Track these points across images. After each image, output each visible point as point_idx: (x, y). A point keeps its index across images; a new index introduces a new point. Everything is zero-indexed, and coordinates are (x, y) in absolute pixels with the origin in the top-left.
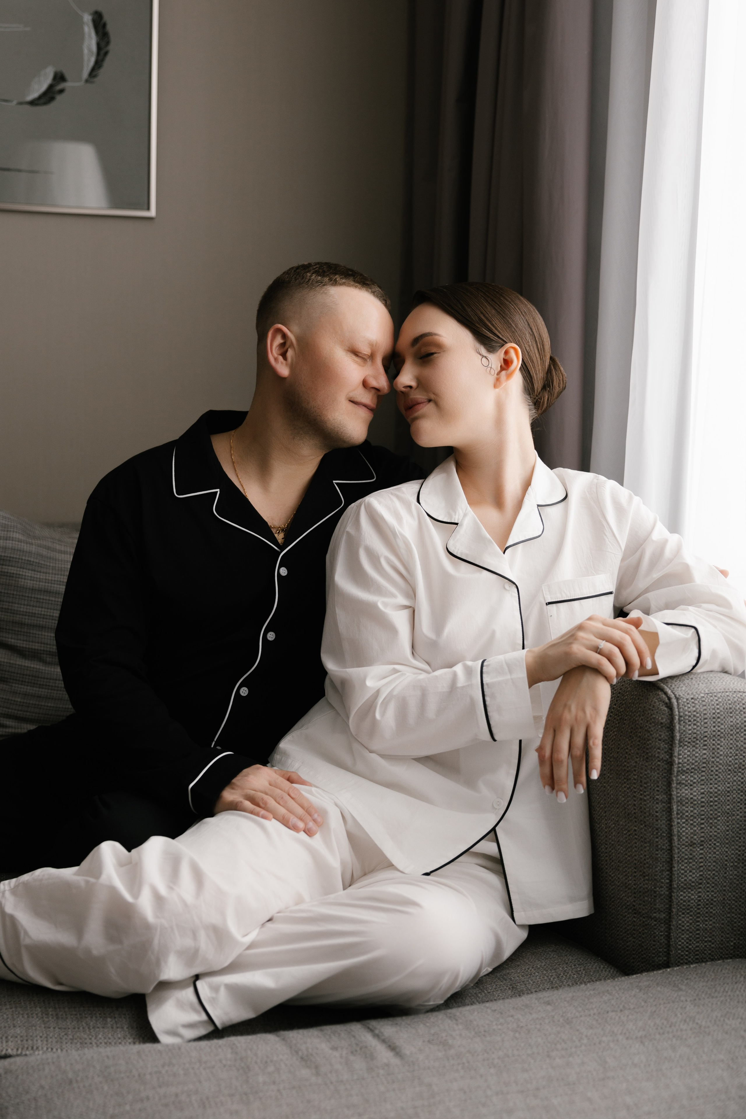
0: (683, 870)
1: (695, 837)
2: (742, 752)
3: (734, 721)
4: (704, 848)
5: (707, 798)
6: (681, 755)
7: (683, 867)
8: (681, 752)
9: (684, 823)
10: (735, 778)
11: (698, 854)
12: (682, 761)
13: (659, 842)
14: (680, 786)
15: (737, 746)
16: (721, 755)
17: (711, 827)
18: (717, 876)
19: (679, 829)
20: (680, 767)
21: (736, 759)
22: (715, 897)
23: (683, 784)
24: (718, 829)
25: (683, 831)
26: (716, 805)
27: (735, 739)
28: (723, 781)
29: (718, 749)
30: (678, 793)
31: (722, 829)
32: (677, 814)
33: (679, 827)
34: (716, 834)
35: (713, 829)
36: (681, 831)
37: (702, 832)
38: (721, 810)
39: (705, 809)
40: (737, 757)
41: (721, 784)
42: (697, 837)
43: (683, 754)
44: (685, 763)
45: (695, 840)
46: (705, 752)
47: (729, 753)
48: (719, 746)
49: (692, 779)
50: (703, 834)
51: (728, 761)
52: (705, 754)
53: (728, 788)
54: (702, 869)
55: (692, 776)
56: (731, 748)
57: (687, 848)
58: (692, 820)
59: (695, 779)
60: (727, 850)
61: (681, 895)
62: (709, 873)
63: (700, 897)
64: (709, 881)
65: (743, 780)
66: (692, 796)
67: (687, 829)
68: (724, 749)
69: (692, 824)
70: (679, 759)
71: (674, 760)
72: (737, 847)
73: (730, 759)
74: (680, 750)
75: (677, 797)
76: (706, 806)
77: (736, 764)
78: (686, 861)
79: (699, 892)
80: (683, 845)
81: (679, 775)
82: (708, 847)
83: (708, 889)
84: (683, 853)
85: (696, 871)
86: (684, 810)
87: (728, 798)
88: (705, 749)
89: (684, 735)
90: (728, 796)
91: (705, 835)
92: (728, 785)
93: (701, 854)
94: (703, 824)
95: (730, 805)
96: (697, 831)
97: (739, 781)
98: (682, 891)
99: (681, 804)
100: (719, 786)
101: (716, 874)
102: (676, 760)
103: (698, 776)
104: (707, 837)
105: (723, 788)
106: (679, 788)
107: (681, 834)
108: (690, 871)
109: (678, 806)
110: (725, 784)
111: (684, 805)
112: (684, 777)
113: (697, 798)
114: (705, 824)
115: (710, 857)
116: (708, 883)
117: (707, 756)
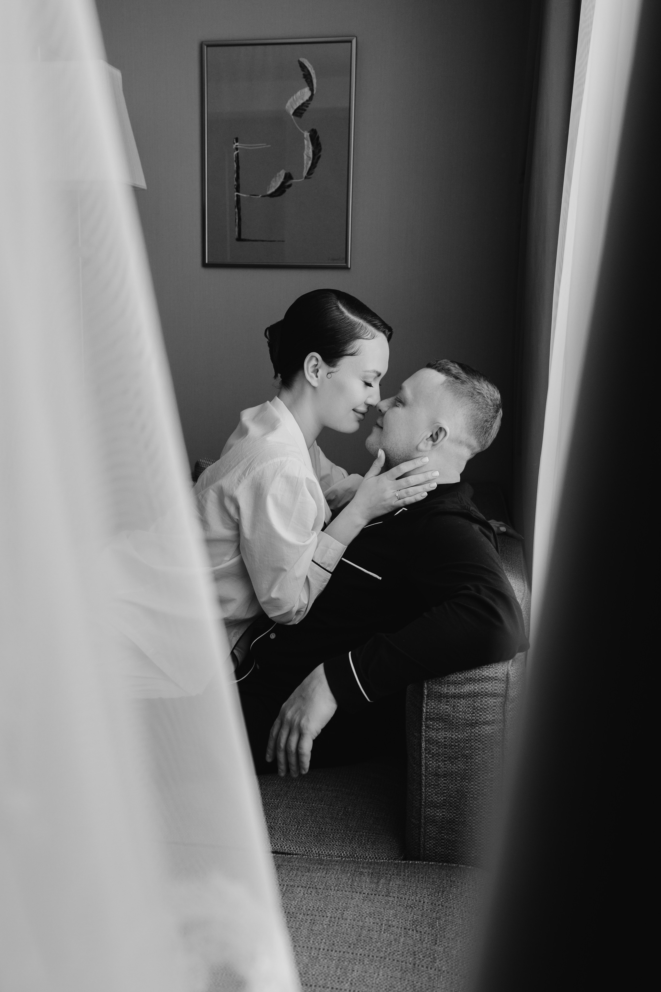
0: (430, 792)
1: (440, 770)
2: (479, 711)
3: (472, 687)
4: (447, 779)
5: (449, 742)
6: (428, 706)
7: (430, 791)
8: (429, 704)
9: (430, 757)
10: (473, 731)
11: (442, 783)
12: (429, 711)
13: (415, 768)
14: (429, 729)
15: (474, 706)
16: (460, 711)
17: (452, 765)
18: (458, 802)
19: (427, 761)
20: (428, 715)
21: (473, 716)
22: (457, 818)
23: (430, 728)
24: (459, 767)
25: (430, 764)
26: (456, 749)
27: (473, 700)
28: (463, 731)
29: (458, 706)
30: (427, 734)
31: (462, 768)
32: (425, 750)
33: (427, 760)
34: (457, 770)
35: (454, 767)
36: (428, 763)
37: (445, 768)
38: (461, 753)
39: (448, 750)
40: (474, 715)
41: (461, 733)
42: (441, 771)
43: (430, 705)
44: (432, 713)
45: (439, 772)
46: (446, 706)
47: (467, 710)
48: (459, 704)
49: (438, 725)
50: (446, 769)
51: (466, 717)
52: (447, 708)
53: (467, 737)
54: (445, 795)
55: (437, 724)
56: (469, 707)
57: (433, 777)
58: (437, 757)
59: (439, 726)
60: (467, 784)
61: (428, 811)
62: (452, 799)
63: (443, 815)
64: (452, 805)
65: (480, 733)
66: (437, 739)
67: (433, 763)
68: (463, 707)
69: (437, 760)
70: (427, 709)
71: (423, 709)
72: (476, 783)
73: (468, 715)
74: (429, 702)
75: (426, 737)
76: (448, 748)
77: (473, 720)
78: (433, 786)
79: (443, 812)
80: (430, 774)
81: (428, 721)
82: (450, 779)
83: (451, 811)
84: (430, 780)
85: (440, 796)
86: (431, 748)
87: (467, 745)
88: (446, 705)
89: (431, 692)
90: (467, 743)
91: (448, 770)
92: (467, 735)
93: (445, 783)
94: (446, 761)
95: (469, 750)
96: (441, 766)
97: (477, 733)
98: (429, 808)
99: (429, 742)
100: (459, 734)
101: (458, 801)
102: (424, 709)
103: (442, 724)
104: (449, 771)
105: (462, 736)
106: (427, 731)
107: (428, 766)
108: (436, 795)
109: (426, 744)
110: (464, 733)
111: (431, 744)
112: (431, 723)
113: (441, 741)
114: (448, 761)
115: (452, 787)
116: (451, 806)
117: (449, 710)
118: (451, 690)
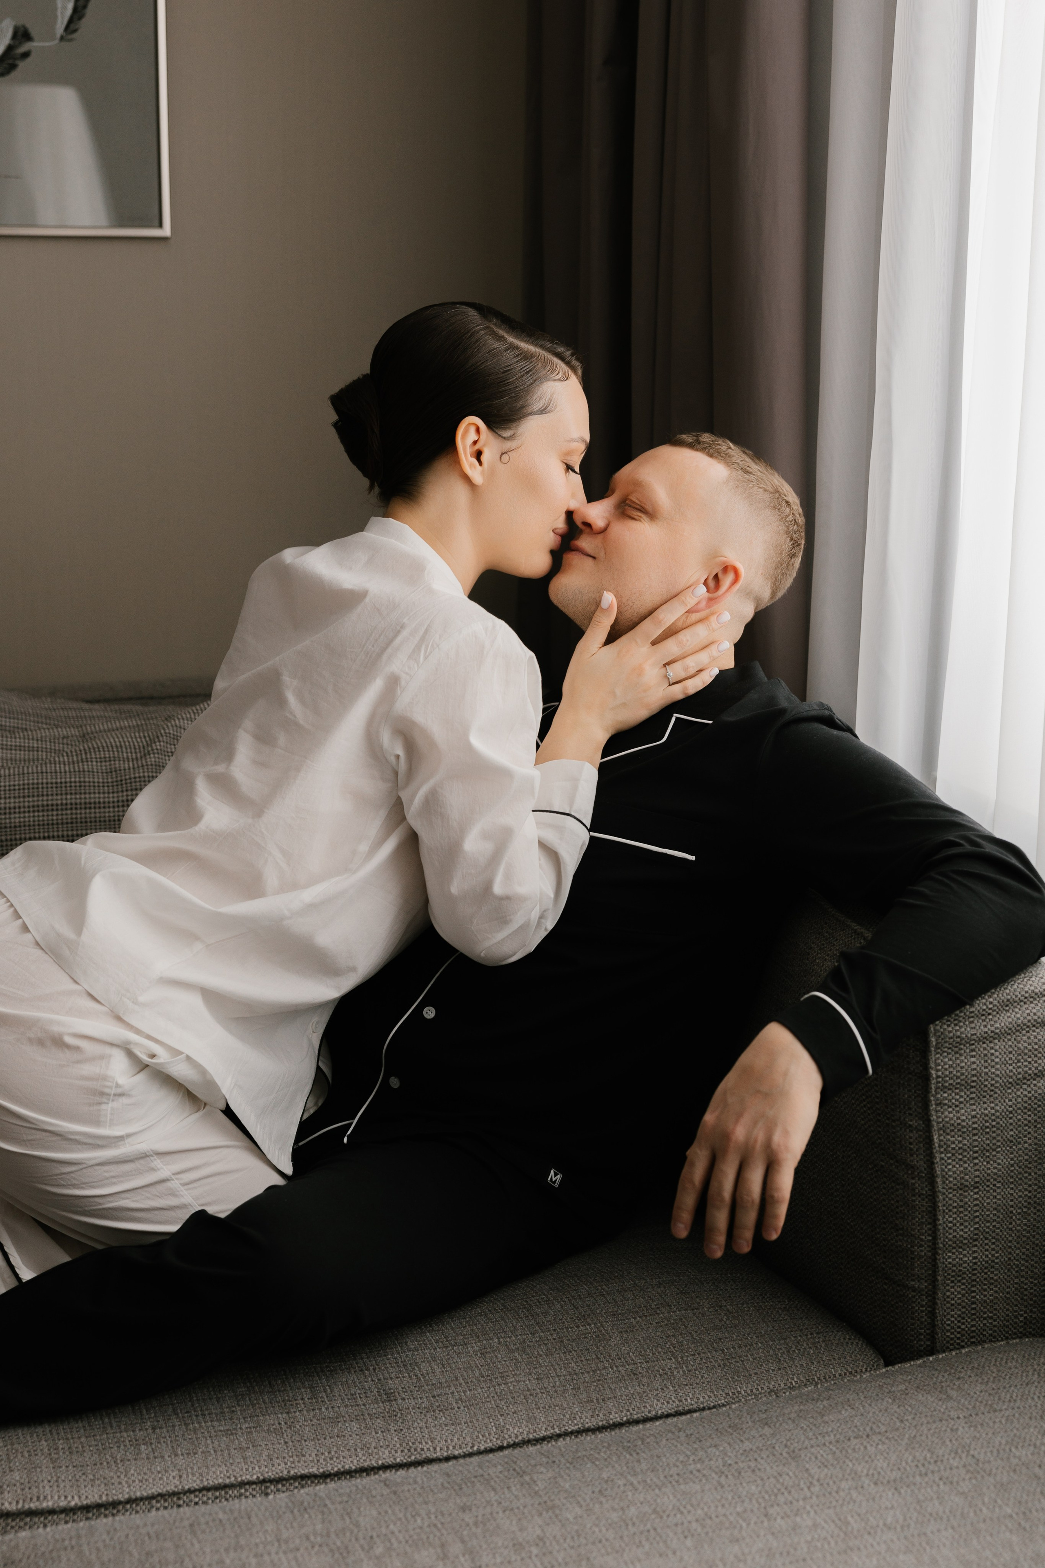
0: (950, 1222)
1: (967, 1177)
2: (1026, 1057)
3: (1013, 1016)
4: (980, 1190)
5: (981, 1122)
6: (939, 1065)
7: (951, 1219)
8: (940, 1061)
9: (949, 1158)
10: (1019, 1093)
11: (972, 1200)
12: (942, 1073)
13: (917, 1185)
14: (942, 1108)
15: (1019, 1048)
16: (997, 1063)
17: (988, 1163)
18: (999, 1228)
19: (944, 1167)
20: (939, 1082)
21: (1019, 1067)
22: (997, 1258)
23: (945, 1104)
24: (999, 1164)
25: (949, 1170)
26: (994, 1132)
27: (1015, 1039)
28: (1002, 1098)
29: (992, 1054)
30: (940, 1117)
31: (1005, 1164)
32: (940, 1146)
33: (943, 1164)
34: (995, 1171)
35: (991, 1165)
36: (946, 1170)
37: (976, 1171)
38: (1002, 1137)
39: (979, 1137)
40: (1020, 1064)
41: (1000, 1102)
42: (970, 1178)
43: (942, 1064)
44: (947, 1076)
45: (967, 1181)
46: (973, 1060)
47: (1007, 1059)
48: (993, 1051)
49: (958, 1097)
50: (977, 1173)
51: (1008, 1071)
52: (974, 1063)
53: (1010, 1106)
54: (977, 1220)
55: (957, 1094)
56: (1010, 1053)
57: (955, 1192)
58: (961, 1154)
59: (961, 1097)
60: (1012, 1192)
61: (949, 1257)
62: (988, 1224)
63: (975, 1258)
64: (987, 1235)
65: (1030, 1095)
66: (959, 1121)
67: (954, 1166)
68: (1000, 1054)
69: (960, 1160)
70: (938, 1071)
71: (930, 1073)
72: (1026, 1186)
73: (1011, 1068)
74: (938, 1058)
75: (938, 1123)
76: (980, 1134)
77: (1019, 1073)
78: (955, 1210)
79: (975, 1252)
80: (950, 1188)
81: (939, 1093)
82: (985, 1190)
83: (987, 1247)
84: (950, 1199)
85: (969, 1224)
86: (949, 1140)
87: (1011, 1121)
88: (972, 1056)
89: (942, 1039)
90: (1011, 1118)
91: (981, 1173)
92: (1010, 1103)
93: (976, 1199)
94: (976, 1158)
95: (1014, 1130)
96: (969, 1168)
97: (1026, 1096)
98: (950, 1252)
99: (944, 1132)
100: (997, 1105)
101: (998, 1225)
102: (933, 1072)
103: (965, 1093)
104: (983, 1176)
105: (1003, 1107)
106: (939, 1111)
107: (946, 1174)
108: (961, 1224)
109: (940, 1135)
110: (1004, 1101)
111: (948, 1134)
112: (946, 1095)
113: (967, 1124)
114: (980, 1158)
115: (988, 1204)
116: (986, 1239)
117: (978, 1065)
118: (978, 1028)
